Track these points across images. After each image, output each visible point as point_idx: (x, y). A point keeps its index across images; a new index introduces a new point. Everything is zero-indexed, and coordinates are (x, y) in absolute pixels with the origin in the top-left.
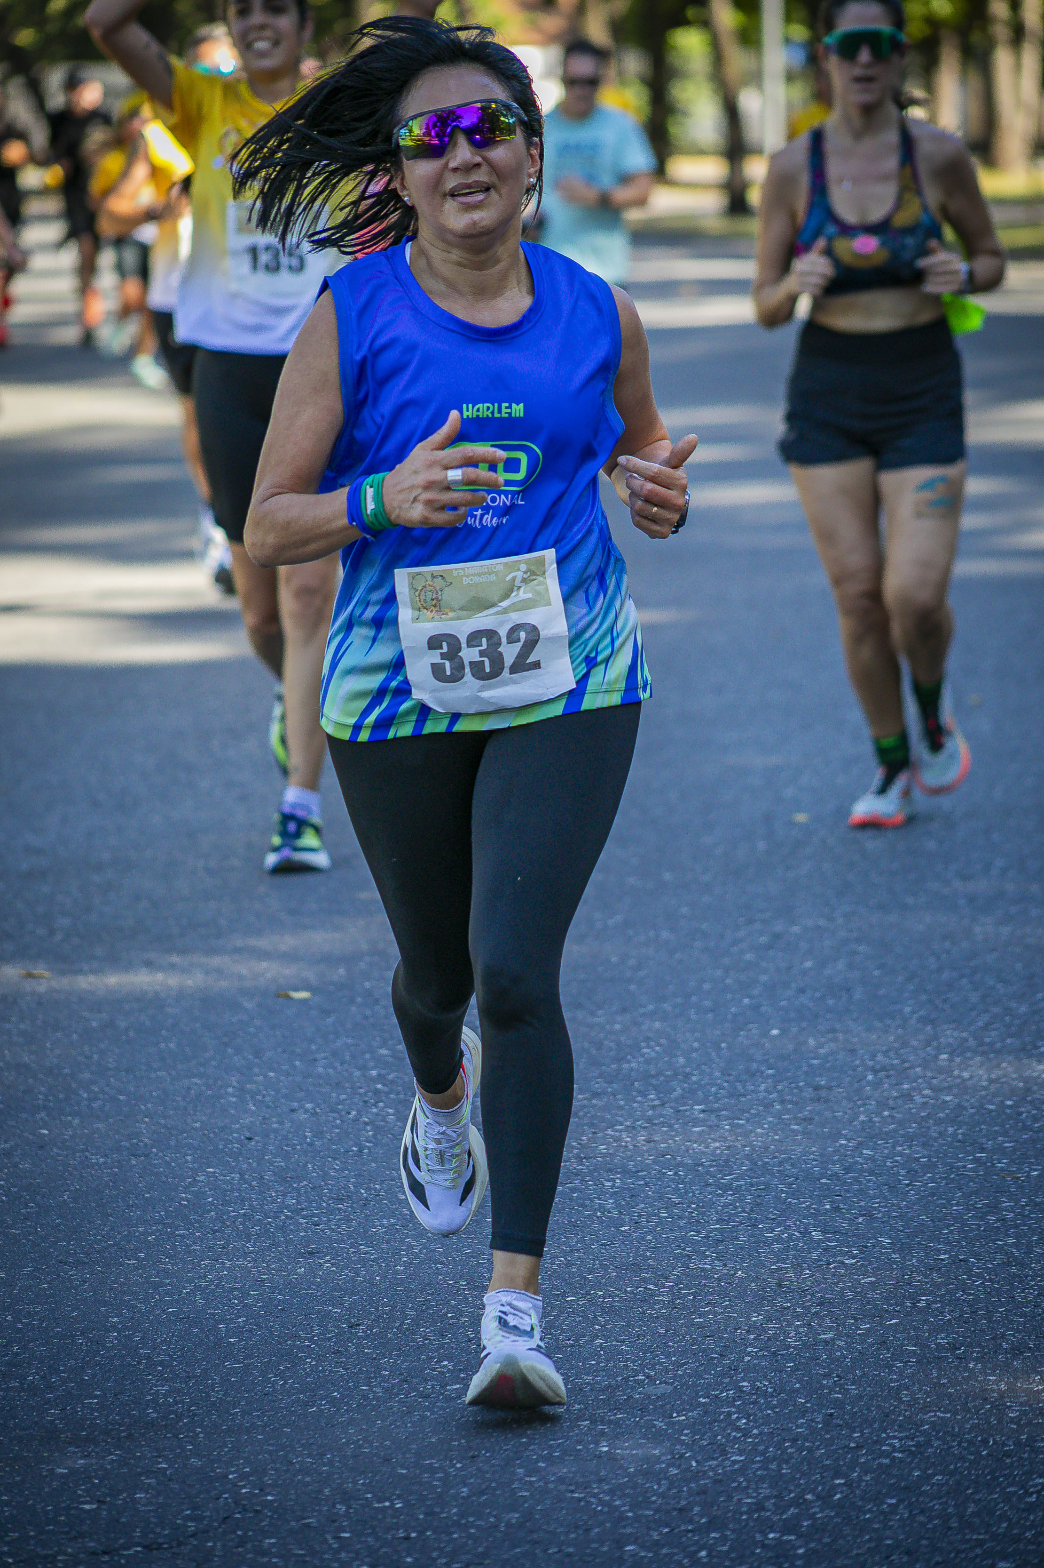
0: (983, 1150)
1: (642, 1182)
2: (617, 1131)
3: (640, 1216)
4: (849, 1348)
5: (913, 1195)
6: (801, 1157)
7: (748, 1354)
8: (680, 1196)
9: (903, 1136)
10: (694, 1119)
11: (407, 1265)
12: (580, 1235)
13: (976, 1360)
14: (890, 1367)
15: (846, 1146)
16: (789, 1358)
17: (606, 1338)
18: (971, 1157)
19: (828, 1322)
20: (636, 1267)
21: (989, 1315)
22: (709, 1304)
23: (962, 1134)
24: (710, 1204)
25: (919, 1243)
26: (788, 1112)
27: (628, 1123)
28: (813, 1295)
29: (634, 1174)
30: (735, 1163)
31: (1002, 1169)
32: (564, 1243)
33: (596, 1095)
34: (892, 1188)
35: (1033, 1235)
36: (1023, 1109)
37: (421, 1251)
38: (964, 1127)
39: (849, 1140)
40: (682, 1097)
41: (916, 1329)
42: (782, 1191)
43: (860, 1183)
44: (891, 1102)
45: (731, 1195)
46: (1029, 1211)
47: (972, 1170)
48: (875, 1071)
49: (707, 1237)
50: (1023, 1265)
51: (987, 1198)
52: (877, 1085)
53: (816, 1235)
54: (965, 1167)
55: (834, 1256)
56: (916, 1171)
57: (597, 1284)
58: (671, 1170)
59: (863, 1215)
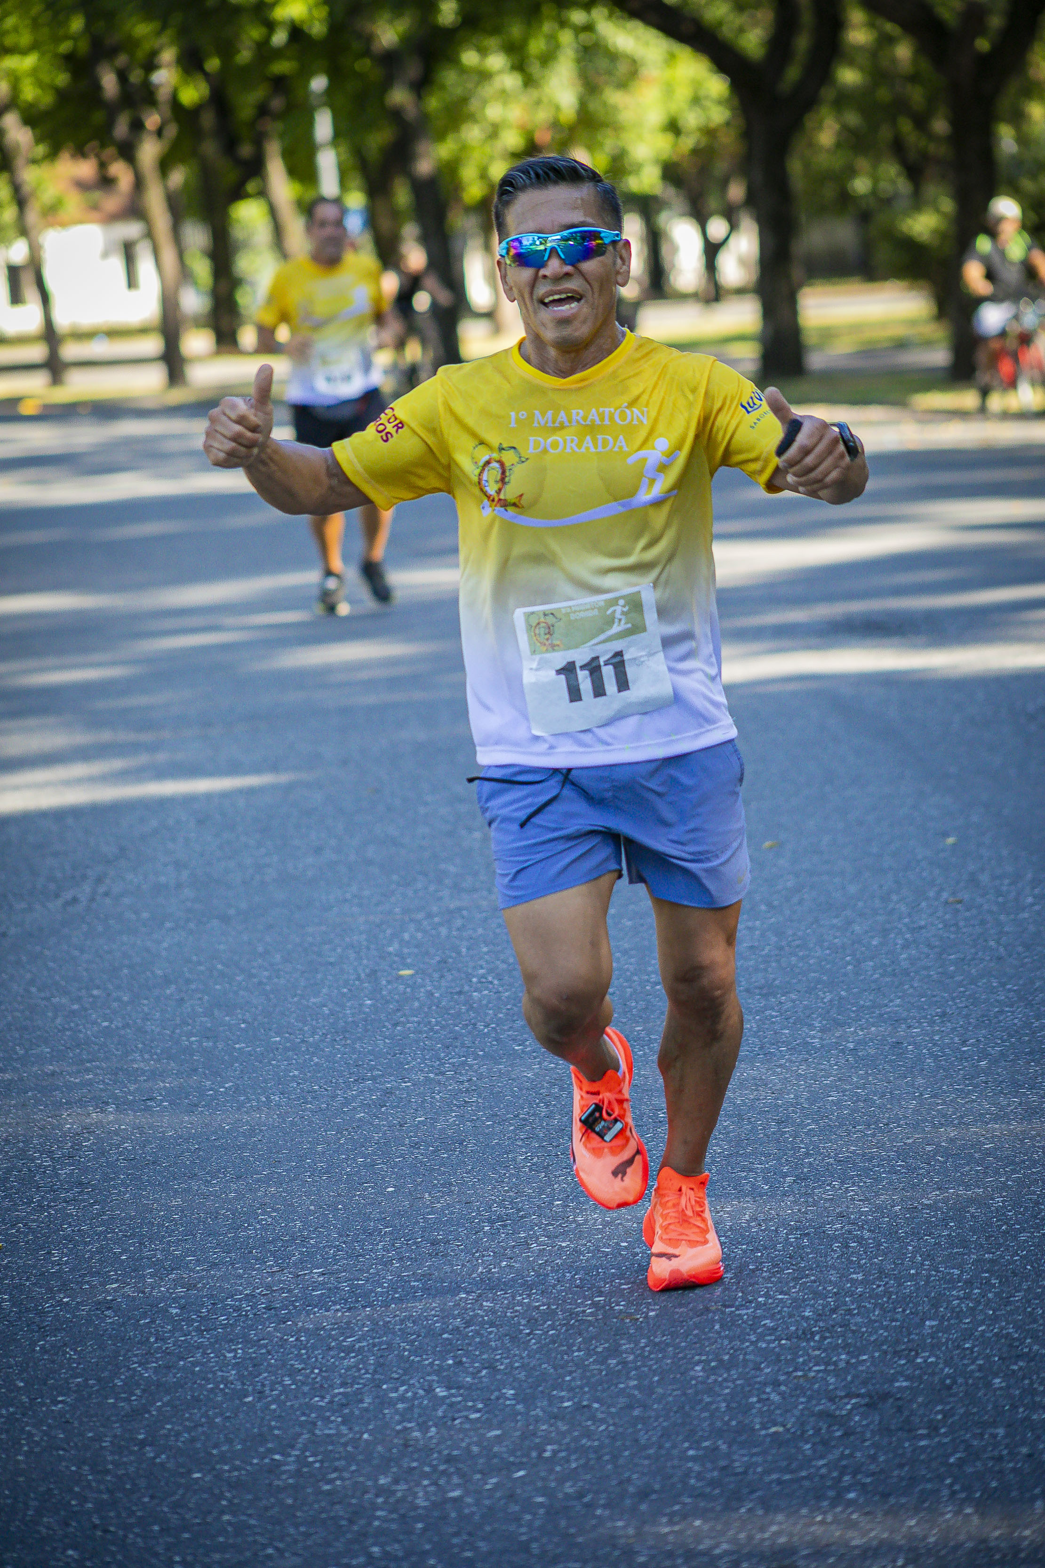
0: (601, 1294)
1: (264, 1351)
2: (236, 1300)
3: (263, 1385)
4: (477, 1503)
5: (534, 1344)
6: (422, 1313)
7: (378, 1518)
8: (303, 1361)
9: (522, 1285)
10: (314, 1282)
11: (27, 1454)
12: (204, 1409)
13: (605, 1507)
14: (518, 1520)
15: (467, 1299)
16: (418, 1519)
17: (234, 1514)
18: (589, 1302)
19: (456, 1480)
20: (262, 1439)
21: (615, 1458)
22: (336, 1470)
23: (580, 1279)
24: (333, 1368)
25: (542, 1392)
26: (407, 1269)
27: (248, 1292)
28: (440, 1452)
29: (256, 1344)
30: (356, 1324)
31: (620, 1311)
32: (188, 1419)
33: (214, 1265)
34: (513, 1339)
35: (654, 1375)
36: (638, 1250)
37: (42, 1439)
38: (582, 1272)
39: (468, 1293)
40: (301, 1261)
41: (544, 1479)
42: (405, 1350)
43: (482, 1336)
44: (508, 1251)
45: (354, 1357)
46: (649, 1351)
47: (591, 1314)
48: (491, 1222)
49: (331, 1402)
50: (645, 1407)
51: (607, 1341)
52: (493, 1235)
53: (440, 1392)
54: (584, 1311)
55: (459, 1411)
56: (536, 1320)
57: (223, 1459)
58: (292, 1337)
59: (485, 1368)
